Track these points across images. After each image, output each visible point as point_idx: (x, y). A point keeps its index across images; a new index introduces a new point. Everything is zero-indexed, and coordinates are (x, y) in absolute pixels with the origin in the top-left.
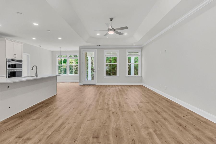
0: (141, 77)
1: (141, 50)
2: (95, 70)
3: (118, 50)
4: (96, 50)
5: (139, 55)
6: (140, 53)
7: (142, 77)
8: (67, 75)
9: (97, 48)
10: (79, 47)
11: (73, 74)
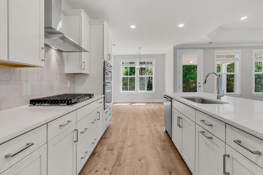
2: (199, 83)
3: (240, 51)
4: (202, 50)
8: (137, 91)
9: (204, 49)
10: (174, 46)
11: (145, 90)
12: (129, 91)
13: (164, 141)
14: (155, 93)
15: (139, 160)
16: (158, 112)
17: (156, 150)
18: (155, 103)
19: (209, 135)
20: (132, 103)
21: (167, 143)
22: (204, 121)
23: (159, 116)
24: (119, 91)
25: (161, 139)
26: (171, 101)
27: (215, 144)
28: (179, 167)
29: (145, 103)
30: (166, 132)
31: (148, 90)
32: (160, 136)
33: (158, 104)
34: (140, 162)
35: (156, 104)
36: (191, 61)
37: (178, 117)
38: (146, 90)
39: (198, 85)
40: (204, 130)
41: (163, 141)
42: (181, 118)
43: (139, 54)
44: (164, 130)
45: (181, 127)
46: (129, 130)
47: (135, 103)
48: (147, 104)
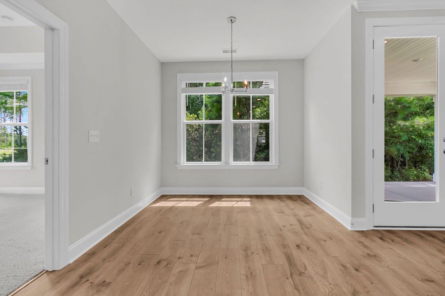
8: (227, 163)
11: (249, 160)
12: (204, 163)
14: (277, 168)
20: (213, 197)
24: (176, 163)
29: (251, 197)
31: (256, 159)
38: (251, 159)
48: (255, 200)
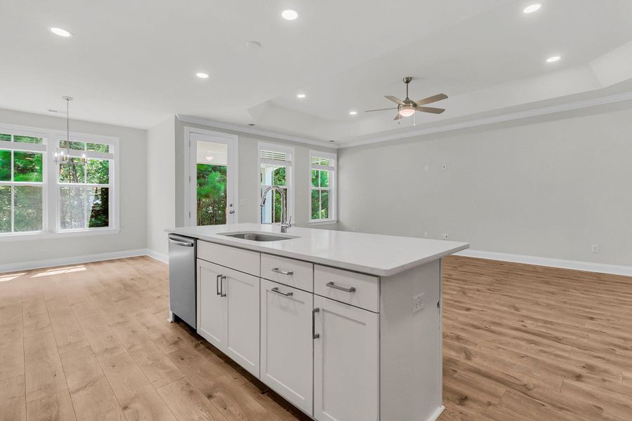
0: (335, 222)
1: (335, 155)
2: (231, 205)
3: (293, 148)
4: (236, 137)
5: (332, 169)
6: (333, 163)
7: (338, 221)
8: (51, 231)
9: (240, 134)
10: (176, 116)
11: (83, 227)
12: (13, 233)
13: (176, 343)
14: (117, 232)
15: (125, 408)
16: (136, 283)
17: (164, 367)
18: (120, 260)
19: (286, 290)
20: (29, 271)
21: (187, 343)
22: (277, 269)
23: (144, 291)
25: (167, 341)
26: (195, 245)
27: (298, 301)
28: (225, 377)
29: (85, 264)
30: (177, 320)
31: (92, 225)
32: (163, 336)
33: (131, 262)
34: (127, 412)
35: (123, 263)
36: (208, 156)
37: (218, 276)
38: (86, 225)
39: (228, 209)
40: (277, 285)
41: (173, 343)
42: (225, 277)
43: (65, 116)
44: (171, 319)
45: (225, 295)
46: (56, 349)
47: (44, 270)
48: (93, 267)
